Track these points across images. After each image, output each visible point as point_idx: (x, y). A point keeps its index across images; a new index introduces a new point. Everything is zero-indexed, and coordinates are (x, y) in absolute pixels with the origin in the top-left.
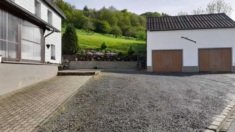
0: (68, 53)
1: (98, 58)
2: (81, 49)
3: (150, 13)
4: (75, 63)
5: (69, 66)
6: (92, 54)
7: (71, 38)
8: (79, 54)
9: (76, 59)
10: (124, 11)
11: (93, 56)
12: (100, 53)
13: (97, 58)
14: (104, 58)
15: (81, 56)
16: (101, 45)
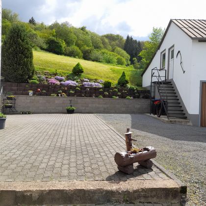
0: (12, 80)
1: (71, 91)
2: (36, 73)
3: (111, 35)
4: (29, 101)
5: (16, 105)
6: (58, 83)
7: (20, 48)
8: (34, 83)
9: (31, 92)
10: (83, 29)
11: (60, 87)
12: (73, 82)
13: (69, 91)
14: (80, 92)
15: (38, 86)
16: (72, 68)
